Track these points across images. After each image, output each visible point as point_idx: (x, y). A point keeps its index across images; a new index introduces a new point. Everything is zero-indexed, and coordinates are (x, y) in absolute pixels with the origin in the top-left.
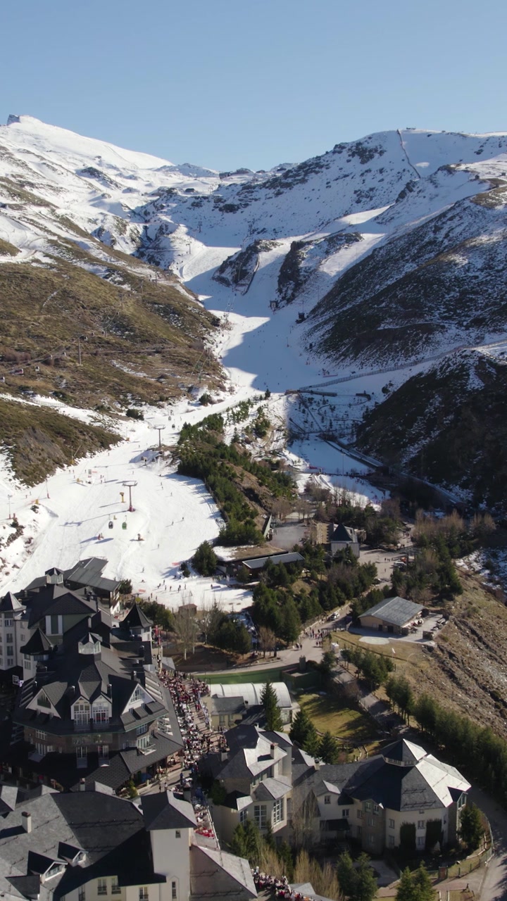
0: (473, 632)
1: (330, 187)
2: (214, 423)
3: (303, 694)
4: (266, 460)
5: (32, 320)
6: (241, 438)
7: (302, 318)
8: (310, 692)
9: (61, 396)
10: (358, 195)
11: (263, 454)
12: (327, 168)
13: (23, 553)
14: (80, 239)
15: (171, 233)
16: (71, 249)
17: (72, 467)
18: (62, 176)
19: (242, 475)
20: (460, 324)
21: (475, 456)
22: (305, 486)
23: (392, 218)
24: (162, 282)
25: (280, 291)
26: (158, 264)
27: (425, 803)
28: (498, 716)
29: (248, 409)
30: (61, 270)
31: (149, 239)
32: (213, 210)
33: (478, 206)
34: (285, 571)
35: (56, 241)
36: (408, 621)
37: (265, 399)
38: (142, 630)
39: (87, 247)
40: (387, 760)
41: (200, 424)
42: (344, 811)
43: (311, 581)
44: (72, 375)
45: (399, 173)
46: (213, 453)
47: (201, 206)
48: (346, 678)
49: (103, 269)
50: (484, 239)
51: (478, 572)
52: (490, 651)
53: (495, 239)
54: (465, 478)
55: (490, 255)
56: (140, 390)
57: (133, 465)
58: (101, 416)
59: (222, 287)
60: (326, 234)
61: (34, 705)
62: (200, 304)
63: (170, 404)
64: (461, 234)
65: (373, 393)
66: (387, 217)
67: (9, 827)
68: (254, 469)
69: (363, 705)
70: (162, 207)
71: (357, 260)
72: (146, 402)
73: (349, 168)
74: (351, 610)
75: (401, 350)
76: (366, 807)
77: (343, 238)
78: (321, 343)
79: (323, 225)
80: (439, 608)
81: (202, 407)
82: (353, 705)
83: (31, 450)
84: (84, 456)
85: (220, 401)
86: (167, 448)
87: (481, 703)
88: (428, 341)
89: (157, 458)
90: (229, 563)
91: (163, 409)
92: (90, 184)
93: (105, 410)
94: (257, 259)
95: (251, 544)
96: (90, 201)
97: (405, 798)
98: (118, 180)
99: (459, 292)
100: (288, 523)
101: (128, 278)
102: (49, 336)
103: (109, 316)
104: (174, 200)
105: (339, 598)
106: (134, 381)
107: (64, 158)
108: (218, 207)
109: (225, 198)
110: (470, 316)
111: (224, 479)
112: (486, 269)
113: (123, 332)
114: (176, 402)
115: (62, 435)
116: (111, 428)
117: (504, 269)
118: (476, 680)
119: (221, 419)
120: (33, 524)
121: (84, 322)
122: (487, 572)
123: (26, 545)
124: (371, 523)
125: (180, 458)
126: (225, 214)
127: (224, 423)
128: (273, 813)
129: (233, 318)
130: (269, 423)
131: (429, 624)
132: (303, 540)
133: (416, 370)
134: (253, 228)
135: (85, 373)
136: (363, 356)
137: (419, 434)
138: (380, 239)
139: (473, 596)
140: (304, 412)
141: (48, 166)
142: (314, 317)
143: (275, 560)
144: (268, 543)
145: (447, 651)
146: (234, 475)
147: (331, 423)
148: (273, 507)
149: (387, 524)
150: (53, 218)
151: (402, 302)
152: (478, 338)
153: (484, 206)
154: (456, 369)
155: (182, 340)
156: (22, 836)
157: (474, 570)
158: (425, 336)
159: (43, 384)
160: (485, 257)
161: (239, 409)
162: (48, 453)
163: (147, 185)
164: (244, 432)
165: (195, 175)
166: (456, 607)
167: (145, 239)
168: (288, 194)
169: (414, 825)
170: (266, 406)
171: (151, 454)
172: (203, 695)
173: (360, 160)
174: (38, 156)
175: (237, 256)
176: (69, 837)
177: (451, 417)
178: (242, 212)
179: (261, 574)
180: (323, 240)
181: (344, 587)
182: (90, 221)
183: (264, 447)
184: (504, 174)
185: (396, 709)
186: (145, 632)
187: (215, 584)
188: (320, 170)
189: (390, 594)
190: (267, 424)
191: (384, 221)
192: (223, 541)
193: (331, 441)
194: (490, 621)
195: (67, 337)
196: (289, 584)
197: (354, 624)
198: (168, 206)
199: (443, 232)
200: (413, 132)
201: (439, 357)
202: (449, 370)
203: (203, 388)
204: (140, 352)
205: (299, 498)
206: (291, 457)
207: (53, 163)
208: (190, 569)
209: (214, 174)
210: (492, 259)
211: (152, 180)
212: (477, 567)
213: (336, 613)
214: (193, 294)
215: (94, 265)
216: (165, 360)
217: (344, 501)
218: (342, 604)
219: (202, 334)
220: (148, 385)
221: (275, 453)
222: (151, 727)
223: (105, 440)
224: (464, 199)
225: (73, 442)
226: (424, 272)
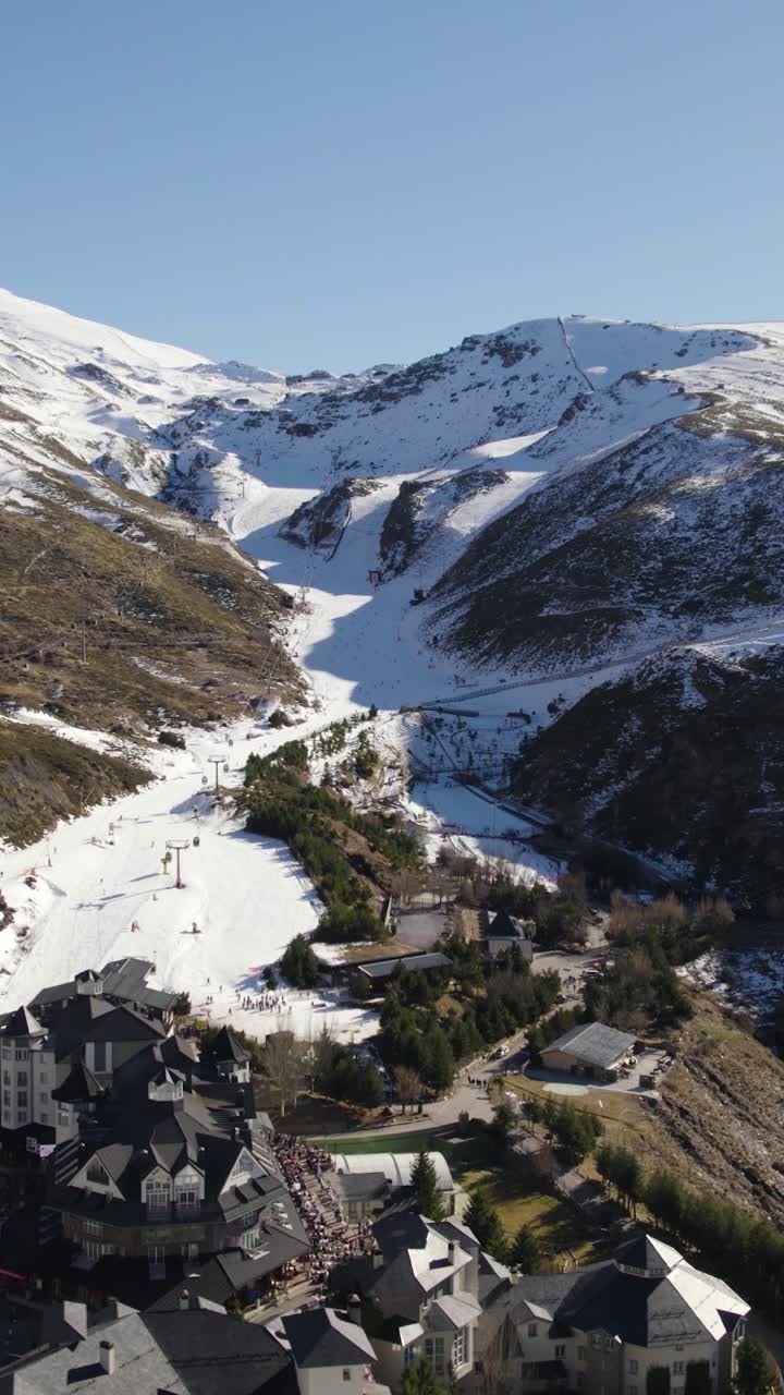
0: (713, 1078)
1: (457, 400)
2: (294, 754)
3: (466, 1171)
4: (375, 813)
5: (10, 592)
6: (334, 779)
7: (419, 598)
8: (478, 1168)
9: (57, 711)
10: (499, 415)
11: (369, 804)
12: (452, 373)
13: (15, 951)
14: (74, 472)
15: (214, 465)
16: (64, 486)
17: (82, 819)
18: (46, 376)
19: (345, 834)
20: (664, 610)
21: (697, 810)
22: (438, 853)
23: (553, 449)
24: (203, 539)
25: (384, 555)
26: (193, 512)
27: (685, 1334)
28: (758, 1206)
29: (344, 735)
30: (51, 517)
31: (179, 474)
32: (277, 432)
33: (686, 434)
34: (424, 981)
35: (41, 474)
36: (616, 1060)
37: (370, 719)
38: (236, 1066)
39: (86, 484)
40: (622, 1268)
41: (273, 756)
42: (557, 1349)
43: (463, 997)
44: (72, 678)
45: (561, 382)
46: (298, 800)
47: (260, 426)
48: (531, 1145)
49: (114, 518)
50: (697, 482)
51: (710, 987)
52: (739, 1107)
53: (714, 482)
54: (681, 843)
55: (707, 506)
56: (177, 703)
57: (176, 816)
58: (121, 741)
59: (294, 549)
60: (455, 472)
61: (80, 1180)
62: (262, 575)
63: (224, 725)
64: (661, 475)
65: (534, 713)
66: (546, 448)
67: (80, 1365)
68: (359, 825)
69: (562, 1189)
70: (200, 426)
71: (501, 512)
72: (188, 721)
73: (484, 373)
74: (527, 1042)
75: (576, 647)
76: (593, 1342)
77: (480, 478)
78: (451, 636)
79: (448, 457)
80: (659, 1041)
81: (273, 730)
82: (546, 1187)
83: (19, 791)
84: (99, 802)
85: (300, 721)
86: (228, 792)
87: (732, 1186)
88: (615, 635)
89: (213, 806)
90: (337, 968)
91: (213, 733)
92: (88, 389)
93: (124, 733)
94: (348, 507)
95: (367, 940)
96: (88, 414)
97: (654, 1327)
98: (131, 383)
99: (662, 561)
100: (418, 910)
101: (152, 532)
102: (35, 618)
103: (128, 589)
104: (218, 416)
105: (507, 1023)
106: (167, 688)
107: (46, 350)
108: (284, 428)
109: (295, 415)
110: (679, 598)
111: (319, 840)
112: (702, 527)
113: (148, 614)
114: (234, 721)
115: (65, 770)
116: (136, 761)
117: (728, 528)
118: (723, 1151)
119: (305, 749)
120: (27, 905)
121: (87, 597)
122: (724, 987)
123: (18, 939)
124: (544, 911)
125: (249, 807)
126: (296, 438)
127: (309, 755)
128: (454, 1350)
129: (315, 596)
130: (377, 756)
131: (646, 1065)
132: (445, 935)
133: (599, 679)
134: (339, 461)
135: (92, 675)
136: (517, 656)
137: (608, 775)
138: (535, 481)
139: (707, 1023)
140: (429, 739)
141: (24, 360)
142: (438, 596)
143: (410, 964)
144: (391, 939)
145: (676, 1106)
146: (333, 835)
147: (471, 757)
148: (393, 884)
149: (569, 911)
150: (33, 438)
151: (576, 575)
152: (693, 631)
153: (696, 434)
154: (662, 678)
155: (236, 628)
156: (100, 1380)
157: (703, 984)
158: (612, 626)
159: (27, 691)
160: (699, 508)
161: (330, 734)
162: (46, 798)
163: (174, 393)
164: (339, 770)
165: (247, 379)
166: (685, 1039)
167: (173, 474)
168: (392, 411)
169: (667, 1369)
170: (371, 730)
171: (203, 800)
172: (324, 1169)
173: (502, 362)
174: (9, 345)
175: (317, 501)
176: (172, 1382)
177: (657, 750)
178: (322, 436)
179: (390, 986)
180: (449, 480)
181: (513, 1007)
182: (89, 444)
183: (369, 793)
184: (721, 387)
185: (613, 1194)
186: (239, 1069)
187: (318, 1002)
188: (441, 375)
189: (584, 1018)
190: (373, 757)
191: (542, 452)
192: (325, 934)
193: (471, 784)
194: (736, 1061)
195: (62, 620)
196: (430, 1002)
197: (533, 1063)
198: (209, 425)
199: (635, 471)
200: (580, 320)
201: (634, 659)
202: (651, 678)
203: (274, 702)
204: (174, 646)
205: (430, 871)
206: (413, 809)
207: (32, 357)
208: (276, 976)
209: (275, 378)
210: (711, 512)
211: (182, 385)
212: (709, 979)
213: (504, 1046)
214: (249, 559)
215: (100, 511)
216: (212, 658)
217: (499, 876)
218: (511, 1033)
219: (268, 620)
220: (188, 696)
221: (387, 802)
222: (262, 1216)
223: (130, 778)
224: (664, 423)
225: (81, 780)
226: (607, 531)
